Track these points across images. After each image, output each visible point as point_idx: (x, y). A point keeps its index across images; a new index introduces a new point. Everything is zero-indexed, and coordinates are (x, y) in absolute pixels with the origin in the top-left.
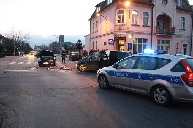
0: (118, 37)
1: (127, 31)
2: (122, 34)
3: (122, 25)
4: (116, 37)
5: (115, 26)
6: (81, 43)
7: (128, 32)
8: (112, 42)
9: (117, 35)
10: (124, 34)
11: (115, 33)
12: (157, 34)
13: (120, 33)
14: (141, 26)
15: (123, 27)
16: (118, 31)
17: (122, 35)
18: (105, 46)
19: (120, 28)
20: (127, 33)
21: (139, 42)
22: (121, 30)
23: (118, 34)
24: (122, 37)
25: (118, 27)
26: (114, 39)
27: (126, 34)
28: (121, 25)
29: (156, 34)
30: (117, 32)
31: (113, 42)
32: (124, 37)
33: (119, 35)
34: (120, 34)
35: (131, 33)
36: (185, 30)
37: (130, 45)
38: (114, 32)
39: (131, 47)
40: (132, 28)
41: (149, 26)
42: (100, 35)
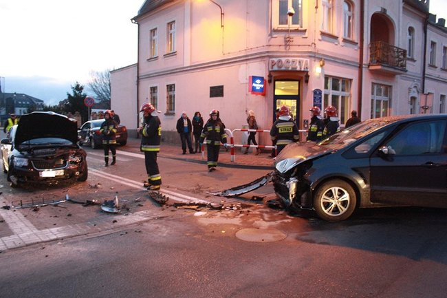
0: (283, 68)
1: (311, 52)
2: (298, 59)
3: (297, 31)
4: (276, 68)
5: (271, 35)
6: (82, 94)
7: (314, 56)
8: (262, 86)
9: (280, 61)
10: (305, 60)
11: (270, 57)
12: (371, 68)
13: (292, 57)
14: (340, 40)
15: (297, 39)
16: (282, 49)
17: (299, 63)
18: (214, 99)
19: (287, 42)
20: (310, 56)
21: (333, 89)
22: (293, 49)
23: (284, 60)
24: (298, 69)
25: (279, 39)
26: (270, 76)
27: (308, 60)
28: (291, 31)
29: (369, 66)
30: (278, 54)
31: (265, 86)
32: (303, 69)
33: (288, 62)
34: (291, 59)
35: (321, 59)
36: (415, 61)
37: (318, 97)
38: (268, 52)
39: (321, 102)
40: (323, 42)
41: (356, 41)
42: (188, 65)
